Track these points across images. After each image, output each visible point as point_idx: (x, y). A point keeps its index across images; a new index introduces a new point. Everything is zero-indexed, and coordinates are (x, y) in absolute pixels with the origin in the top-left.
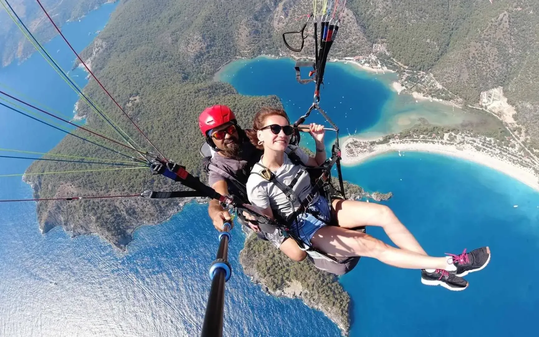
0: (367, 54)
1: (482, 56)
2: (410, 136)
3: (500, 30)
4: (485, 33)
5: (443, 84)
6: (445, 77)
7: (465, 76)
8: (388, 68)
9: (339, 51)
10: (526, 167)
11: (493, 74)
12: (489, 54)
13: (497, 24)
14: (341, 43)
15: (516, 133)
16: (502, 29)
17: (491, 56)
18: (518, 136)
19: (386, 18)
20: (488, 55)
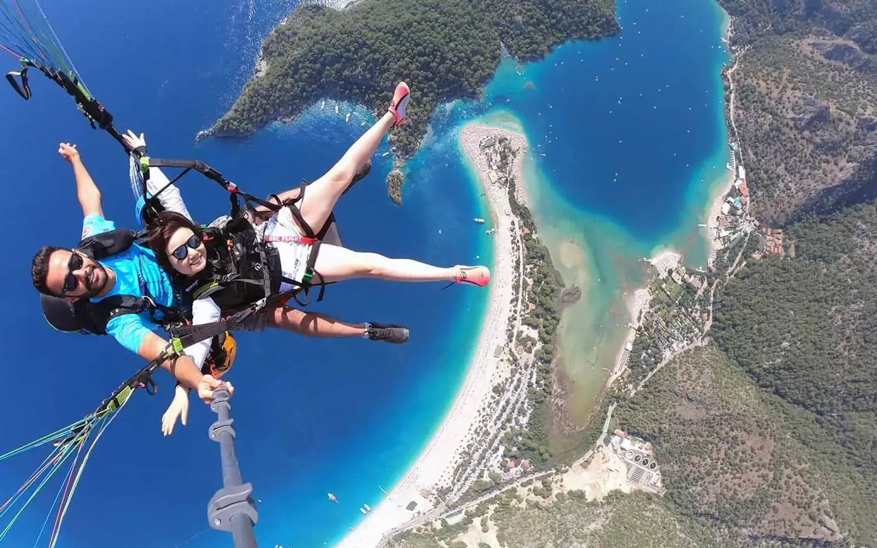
0: (756, 213)
1: (737, 461)
2: (529, 259)
3: (797, 515)
4: (794, 478)
5: (675, 362)
6: (692, 368)
7: (688, 411)
8: (720, 253)
9: (756, 154)
10: (455, 474)
11: (694, 479)
12: (740, 478)
13: (814, 509)
14: (776, 157)
15: (539, 485)
16: (798, 519)
17: (735, 481)
18: (532, 487)
19: (848, 261)
20: (738, 475)
